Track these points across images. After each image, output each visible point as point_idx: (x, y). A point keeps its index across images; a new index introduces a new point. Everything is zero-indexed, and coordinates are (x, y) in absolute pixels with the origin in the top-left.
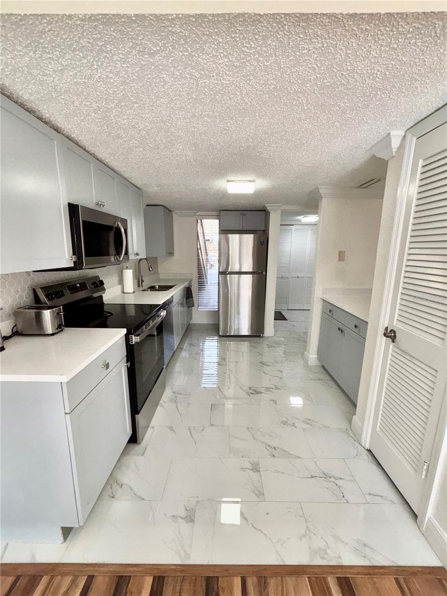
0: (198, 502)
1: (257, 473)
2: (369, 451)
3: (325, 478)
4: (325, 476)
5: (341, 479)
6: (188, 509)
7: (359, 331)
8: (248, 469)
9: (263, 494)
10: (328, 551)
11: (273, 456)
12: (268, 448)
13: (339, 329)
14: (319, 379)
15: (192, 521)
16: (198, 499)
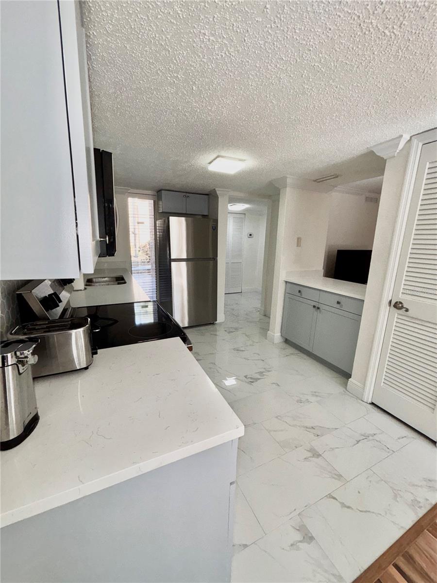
0: (299, 514)
1: (320, 459)
2: (373, 404)
3: (366, 438)
4: (365, 437)
5: (375, 435)
6: (298, 528)
7: (342, 306)
8: (310, 457)
9: (341, 476)
10: (418, 499)
11: (318, 436)
12: (308, 430)
13: (314, 307)
14: (292, 354)
15: (312, 538)
16: (297, 512)
